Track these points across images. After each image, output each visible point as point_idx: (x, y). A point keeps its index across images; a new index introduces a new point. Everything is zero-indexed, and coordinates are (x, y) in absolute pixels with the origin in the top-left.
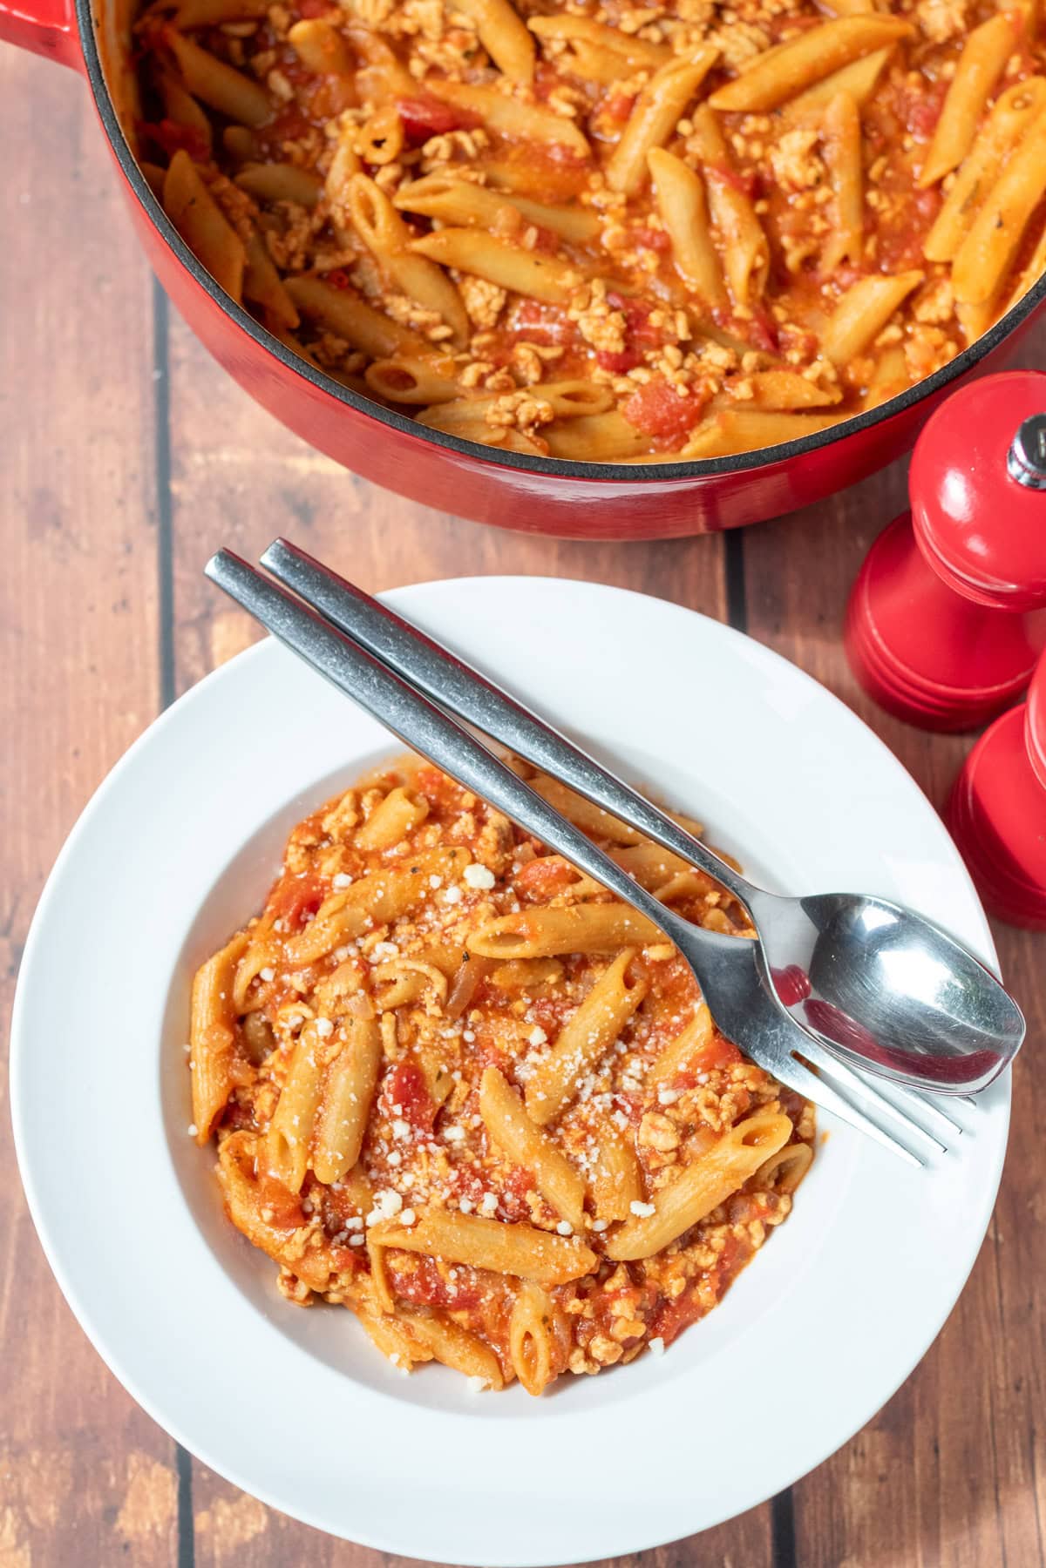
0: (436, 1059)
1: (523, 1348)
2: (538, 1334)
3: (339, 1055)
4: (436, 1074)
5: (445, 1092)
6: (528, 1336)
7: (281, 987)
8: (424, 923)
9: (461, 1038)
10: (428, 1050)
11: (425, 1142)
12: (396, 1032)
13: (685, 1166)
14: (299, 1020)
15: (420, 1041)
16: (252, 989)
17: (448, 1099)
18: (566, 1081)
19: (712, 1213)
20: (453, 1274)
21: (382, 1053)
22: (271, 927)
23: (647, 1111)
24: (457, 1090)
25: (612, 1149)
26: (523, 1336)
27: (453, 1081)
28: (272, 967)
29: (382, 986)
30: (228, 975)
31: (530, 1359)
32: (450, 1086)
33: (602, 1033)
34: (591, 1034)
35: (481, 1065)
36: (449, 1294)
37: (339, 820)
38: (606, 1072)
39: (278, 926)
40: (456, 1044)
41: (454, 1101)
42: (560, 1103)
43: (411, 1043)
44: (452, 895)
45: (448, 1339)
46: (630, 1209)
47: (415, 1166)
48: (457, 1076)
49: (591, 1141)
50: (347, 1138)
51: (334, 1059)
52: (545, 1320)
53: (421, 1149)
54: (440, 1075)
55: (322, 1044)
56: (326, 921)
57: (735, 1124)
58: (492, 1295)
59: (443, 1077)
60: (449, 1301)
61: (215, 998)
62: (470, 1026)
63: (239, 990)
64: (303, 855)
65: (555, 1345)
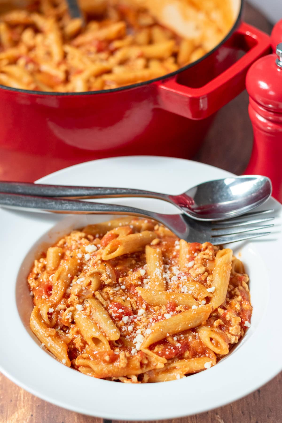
0: (119, 298)
1: (213, 344)
2: (213, 335)
3: (91, 310)
4: (123, 301)
6: (211, 339)
7: (58, 313)
8: (86, 270)
9: (121, 289)
10: (115, 297)
11: (136, 318)
12: (102, 296)
13: (212, 274)
14: (71, 314)
15: (110, 296)
16: (50, 318)
17: (132, 306)
18: (160, 277)
19: (229, 287)
20: (175, 338)
21: (103, 305)
22: (42, 299)
23: (188, 271)
24: (132, 302)
25: (189, 283)
26: (209, 339)
27: (129, 301)
28: (51, 307)
29: (88, 287)
30: (39, 317)
31: (217, 344)
32: (129, 302)
33: (159, 261)
34: (156, 264)
35: (133, 293)
36: (179, 347)
37: (38, 267)
38: (168, 272)
39: (43, 297)
40: (121, 291)
41: (133, 305)
42: (164, 284)
43: (109, 298)
44: (87, 257)
45: (189, 361)
46: (208, 292)
47: (138, 327)
48: (129, 299)
49: (181, 285)
50: (112, 326)
51: (91, 312)
52: (212, 331)
53: (135, 320)
54: (124, 301)
55: (83, 312)
56: (57, 282)
57: (215, 255)
58: (191, 337)
59: (125, 301)
60: (180, 350)
61: (41, 325)
62: (121, 284)
63: (46, 320)
64: (35, 281)
65: (222, 336)
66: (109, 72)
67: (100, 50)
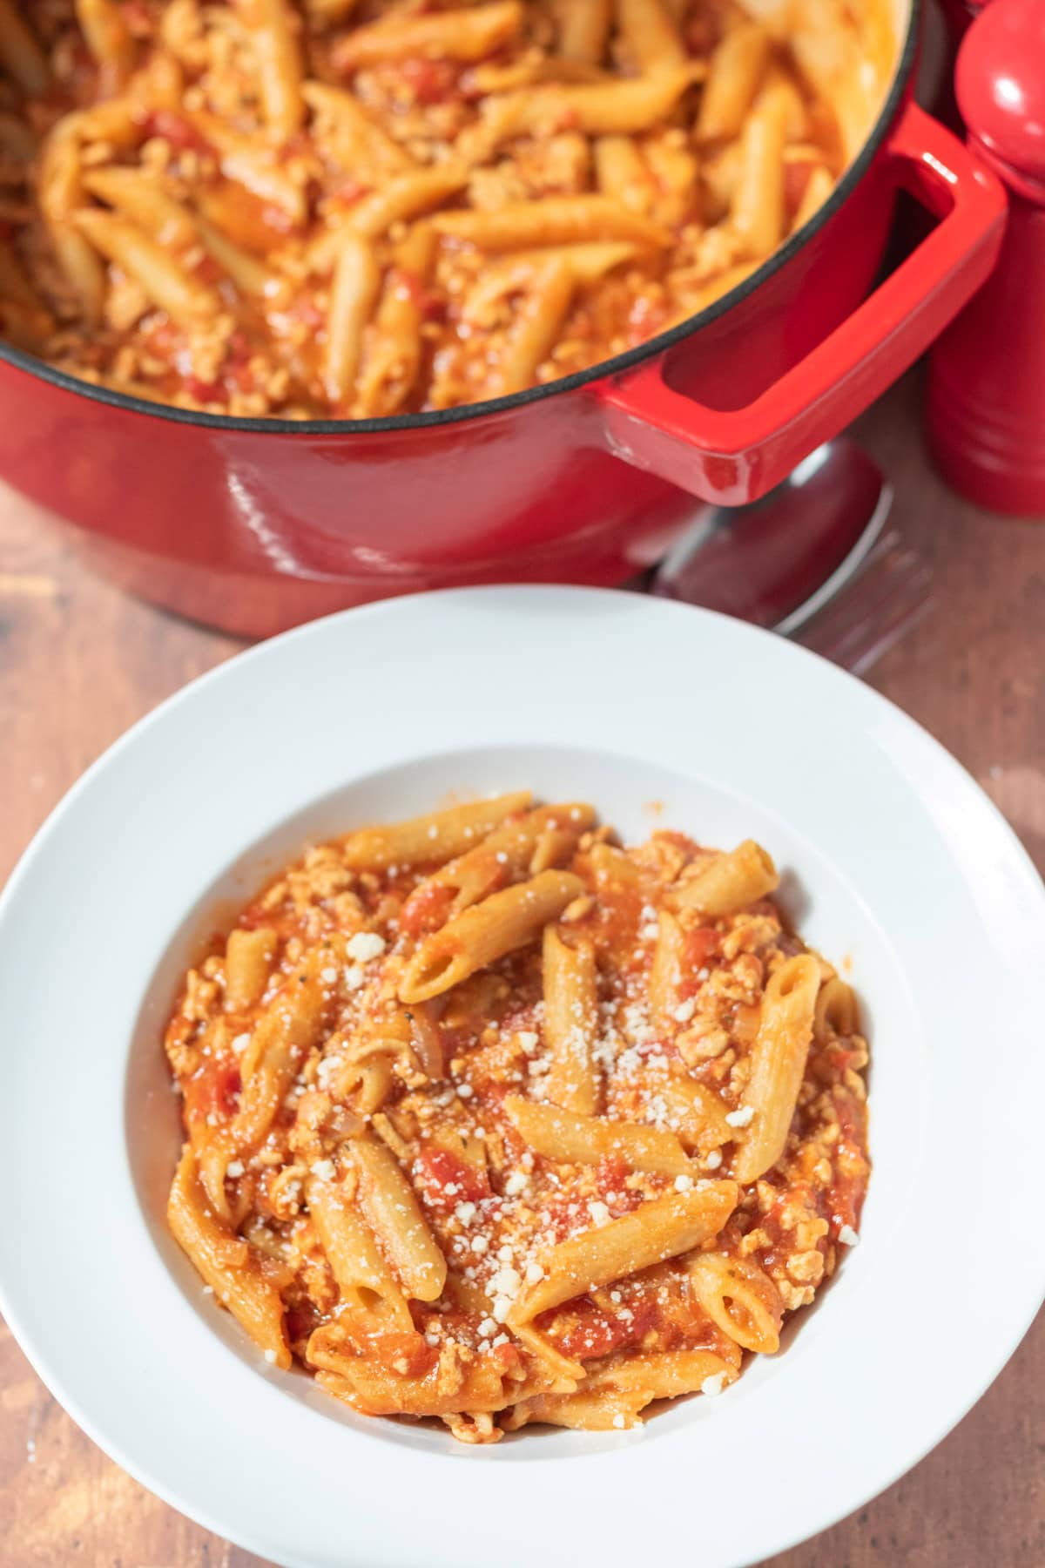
0: (450, 1131)
1: (732, 1317)
2: (736, 1291)
3: (358, 1181)
4: (460, 1142)
5: (481, 1153)
6: (728, 1302)
7: (256, 1174)
8: (348, 1022)
9: (458, 1097)
10: (437, 1127)
11: (497, 1208)
12: (396, 1128)
13: (747, 1055)
14: (296, 1186)
15: (423, 1125)
16: (231, 1196)
17: (488, 1160)
18: (584, 1062)
19: (803, 1091)
20: (616, 1296)
21: (396, 1159)
22: (207, 1126)
23: (675, 1036)
24: (490, 1146)
25: (671, 1089)
26: (722, 1303)
27: (479, 1140)
28: (235, 1158)
29: (352, 1096)
30: (198, 1193)
31: (745, 1319)
32: (481, 1146)
33: (582, 1000)
34: (573, 1007)
35: (495, 1111)
36: (625, 1321)
37: (197, 998)
38: (612, 1034)
39: (212, 1120)
40: (458, 1105)
41: (494, 1156)
42: (593, 1085)
43: (417, 1134)
44: (353, 977)
45: (655, 1367)
46: (729, 1125)
47: (504, 1239)
48: (480, 1132)
49: (646, 1095)
50: (423, 1246)
51: (357, 1189)
52: (732, 1273)
53: (497, 1217)
54: (465, 1142)
55: (334, 1185)
56: (255, 1076)
57: (764, 986)
58: (666, 1290)
59: (468, 1141)
60: (630, 1330)
61: (202, 1222)
62: (458, 1081)
63: (220, 1204)
64: (189, 1051)
65: (759, 1290)
66: (455, 200)
67: (428, 97)
